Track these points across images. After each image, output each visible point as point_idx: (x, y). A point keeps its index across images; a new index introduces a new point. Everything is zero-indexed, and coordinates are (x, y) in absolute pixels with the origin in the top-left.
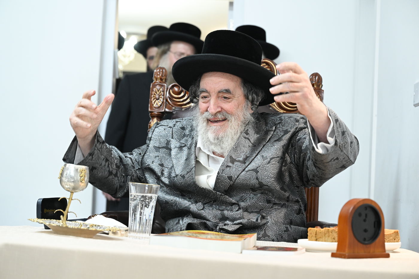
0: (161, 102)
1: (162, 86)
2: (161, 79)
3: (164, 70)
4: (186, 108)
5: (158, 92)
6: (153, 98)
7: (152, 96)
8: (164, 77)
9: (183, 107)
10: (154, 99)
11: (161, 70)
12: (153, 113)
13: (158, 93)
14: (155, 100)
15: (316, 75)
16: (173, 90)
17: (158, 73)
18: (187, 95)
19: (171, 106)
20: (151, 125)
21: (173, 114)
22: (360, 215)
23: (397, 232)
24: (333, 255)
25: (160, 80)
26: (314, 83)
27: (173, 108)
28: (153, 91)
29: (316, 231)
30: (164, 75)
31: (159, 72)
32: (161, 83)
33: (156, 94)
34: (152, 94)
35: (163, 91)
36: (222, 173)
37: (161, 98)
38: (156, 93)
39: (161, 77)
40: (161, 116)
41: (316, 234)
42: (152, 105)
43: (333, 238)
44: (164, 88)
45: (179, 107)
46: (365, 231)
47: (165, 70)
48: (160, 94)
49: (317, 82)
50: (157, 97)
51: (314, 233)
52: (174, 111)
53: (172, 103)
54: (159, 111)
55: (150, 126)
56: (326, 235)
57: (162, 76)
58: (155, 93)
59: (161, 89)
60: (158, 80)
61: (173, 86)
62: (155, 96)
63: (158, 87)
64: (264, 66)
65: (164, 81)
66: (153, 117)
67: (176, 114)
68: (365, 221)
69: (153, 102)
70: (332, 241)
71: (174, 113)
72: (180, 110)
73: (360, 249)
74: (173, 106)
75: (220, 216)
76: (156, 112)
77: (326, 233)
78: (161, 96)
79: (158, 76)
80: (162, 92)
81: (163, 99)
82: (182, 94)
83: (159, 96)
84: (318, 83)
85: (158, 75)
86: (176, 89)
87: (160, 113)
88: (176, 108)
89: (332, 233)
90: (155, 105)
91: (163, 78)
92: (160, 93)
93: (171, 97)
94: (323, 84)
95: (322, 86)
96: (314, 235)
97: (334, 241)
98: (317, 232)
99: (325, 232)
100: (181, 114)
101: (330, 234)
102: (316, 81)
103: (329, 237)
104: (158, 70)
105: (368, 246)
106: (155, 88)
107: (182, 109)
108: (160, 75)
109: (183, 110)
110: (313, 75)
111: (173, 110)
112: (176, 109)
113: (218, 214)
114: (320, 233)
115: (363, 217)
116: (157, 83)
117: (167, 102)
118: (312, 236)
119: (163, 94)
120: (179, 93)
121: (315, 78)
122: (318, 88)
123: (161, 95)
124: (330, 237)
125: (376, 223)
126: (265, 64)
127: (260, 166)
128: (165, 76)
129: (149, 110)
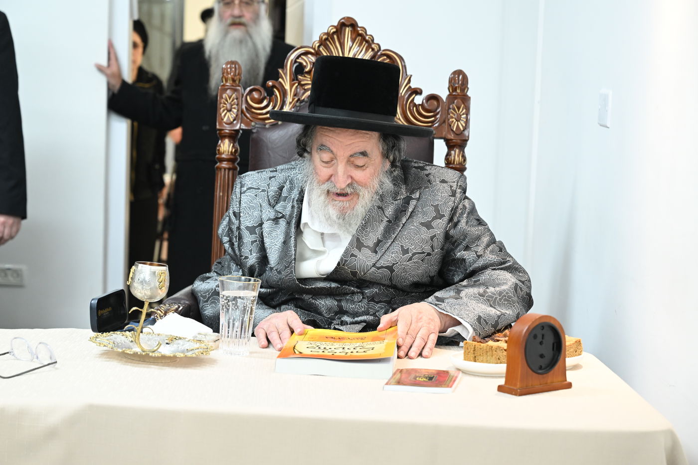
0: (235, 116)
1: (235, 90)
2: (234, 81)
3: (237, 66)
4: (271, 124)
5: (230, 99)
6: (222, 109)
7: (222, 105)
8: (238, 77)
9: (267, 122)
10: (224, 111)
11: (233, 66)
12: (223, 132)
13: (229, 102)
14: (226, 111)
15: (459, 72)
16: (251, 96)
17: (229, 70)
18: (271, 103)
19: (248, 120)
20: (221, 149)
21: (253, 133)
22: (535, 337)
23: (580, 341)
24: (501, 389)
25: (231, 82)
26: (457, 85)
27: (253, 124)
28: (222, 98)
29: (475, 345)
30: (237, 74)
31: (231, 68)
32: (233, 86)
33: (226, 103)
34: (221, 103)
35: (237, 99)
36: (344, 265)
37: (235, 108)
38: (227, 101)
39: (233, 77)
40: (234, 135)
41: (474, 350)
42: (220, 119)
43: (497, 358)
44: (238, 94)
45: (261, 122)
46: (542, 356)
47: (239, 65)
48: (232, 103)
49: (461, 85)
50: (228, 106)
51: (471, 348)
52: (254, 129)
53: (251, 116)
54: (232, 129)
55: (219, 150)
56: (488, 354)
57: (235, 75)
58: (225, 101)
59: (234, 96)
60: (229, 81)
61: (251, 91)
62: (225, 106)
63: (228, 91)
64: (384, 59)
65: (237, 82)
66: (223, 137)
67: (256, 133)
68: (541, 343)
69: (223, 115)
70: (496, 362)
71: (254, 131)
72: (263, 126)
73: (536, 380)
74: (252, 121)
75: (336, 309)
76: (227, 129)
77: (488, 350)
78: (233, 106)
79: (229, 76)
80: (235, 100)
81: (238, 110)
82: (265, 103)
83: (232, 105)
84: (463, 86)
85: (228, 73)
86: (256, 95)
87: (233, 132)
88: (256, 123)
89: (496, 351)
90: (225, 120)
91: (235, 78)
92: (233, 101)
93: (249, 107)
94: (469, 86)
95: (468, 88)
96: (472, 351)
97: (499, 362)
98: (476, 347)
99: (486, 349)
100: (265, 134)
101: (494, 352)
102: (460, 82)
103: (492, 356)
104: (229, 66)
105: (545, 375)
106: (224, 93)
107: (265, 125)
108: (232, 74)
109: (267, 126)
110: (455, 73)
111: (253, 126)
112: (257, 126)
113: (334, 306)
114: (481, 349)
115: (539, 338)
116: (227, 86)
117: (243, 115)
118: (469, 352)
119: (236, 103)
120: (261, 102)
121: (459, 77)
122: (462, 94)
123: (234, 104)
124: (494, 357)
125: (555, 344)
126: (385, 57)
127: (398, 263)
128: (239, 74)
129: (218, 127)
